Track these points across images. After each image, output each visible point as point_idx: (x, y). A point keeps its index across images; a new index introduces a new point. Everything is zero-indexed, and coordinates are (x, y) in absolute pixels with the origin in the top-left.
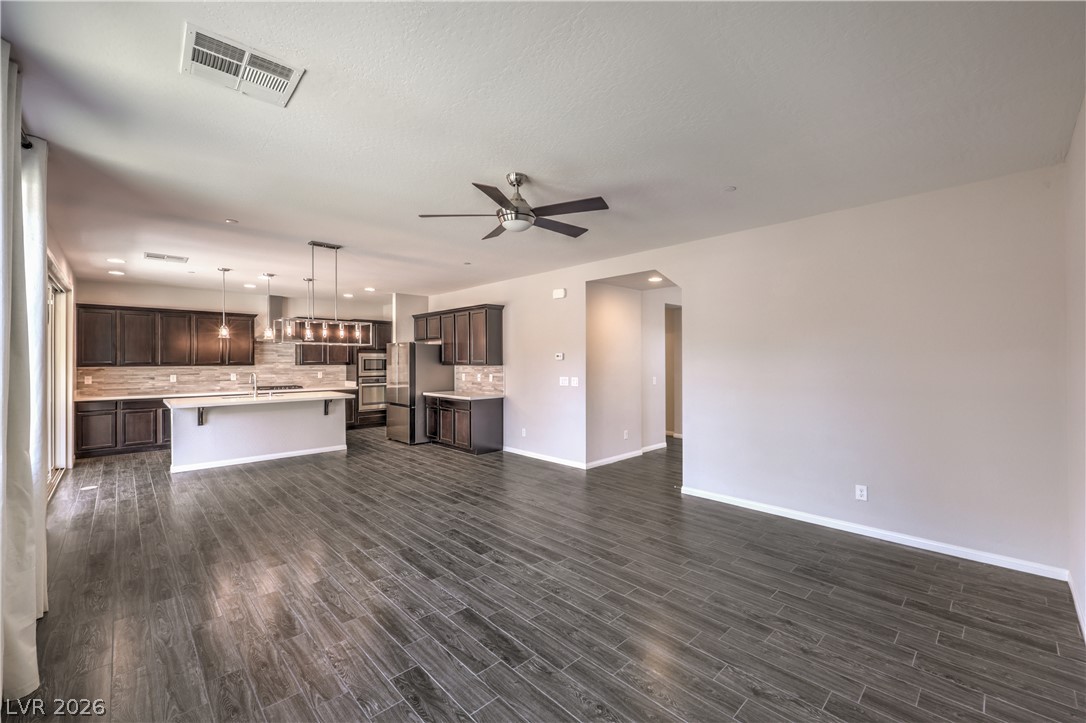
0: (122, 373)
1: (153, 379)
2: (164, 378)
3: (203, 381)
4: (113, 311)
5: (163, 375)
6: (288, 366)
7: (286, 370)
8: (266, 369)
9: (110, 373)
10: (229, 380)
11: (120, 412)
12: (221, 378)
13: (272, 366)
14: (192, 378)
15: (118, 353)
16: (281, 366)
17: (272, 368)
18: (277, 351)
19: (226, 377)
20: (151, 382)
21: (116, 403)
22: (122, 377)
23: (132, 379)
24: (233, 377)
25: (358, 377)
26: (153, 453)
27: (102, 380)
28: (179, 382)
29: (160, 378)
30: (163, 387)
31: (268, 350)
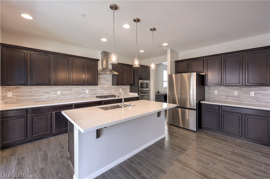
0: (31, 90)
1: (48, 93)
2: (54, 92)
3: (73, 94)
4: (25, 51)
5: (54, 91)
6: (109, 86)
7: (108, 88)
8: (101, 87)
9: (23, 90)
10: (86, 93)
11: (29, 115)
12: (82, 92)
13: (103, 86)
14: (68, 92)
15: (29, 78)
16: (107, 86)
17: (103, 87)
18: (105, 79)
19: (84, 92)
20: (47, 95)
21: (27, 110)
22: (30, 92)
23: (37, 93)
24: (87, 91)
25: (139, 91)
26: (49, 138)
27: (19, 94)
28: (62, 94)
29: (52, 92)
30: (54, 97)
31: (101, 78)
